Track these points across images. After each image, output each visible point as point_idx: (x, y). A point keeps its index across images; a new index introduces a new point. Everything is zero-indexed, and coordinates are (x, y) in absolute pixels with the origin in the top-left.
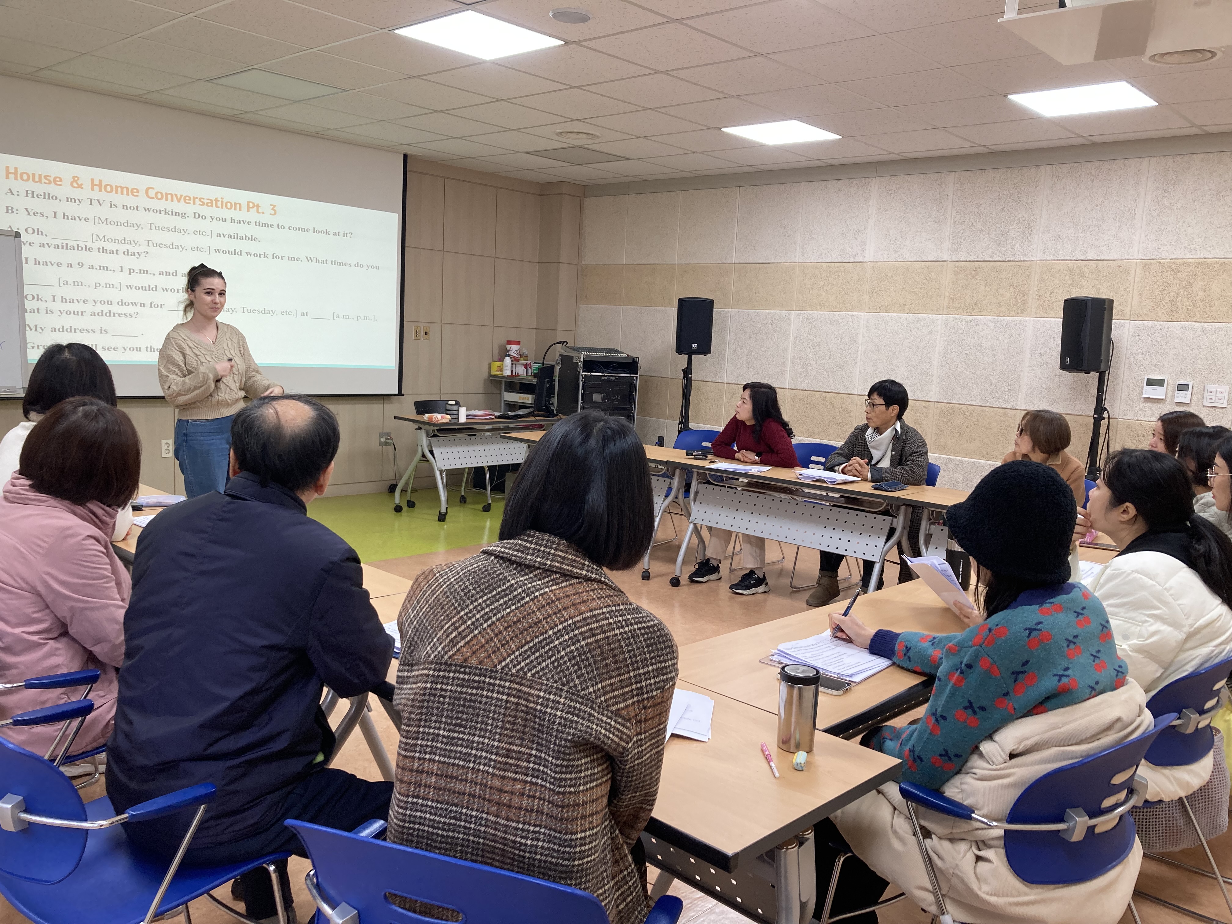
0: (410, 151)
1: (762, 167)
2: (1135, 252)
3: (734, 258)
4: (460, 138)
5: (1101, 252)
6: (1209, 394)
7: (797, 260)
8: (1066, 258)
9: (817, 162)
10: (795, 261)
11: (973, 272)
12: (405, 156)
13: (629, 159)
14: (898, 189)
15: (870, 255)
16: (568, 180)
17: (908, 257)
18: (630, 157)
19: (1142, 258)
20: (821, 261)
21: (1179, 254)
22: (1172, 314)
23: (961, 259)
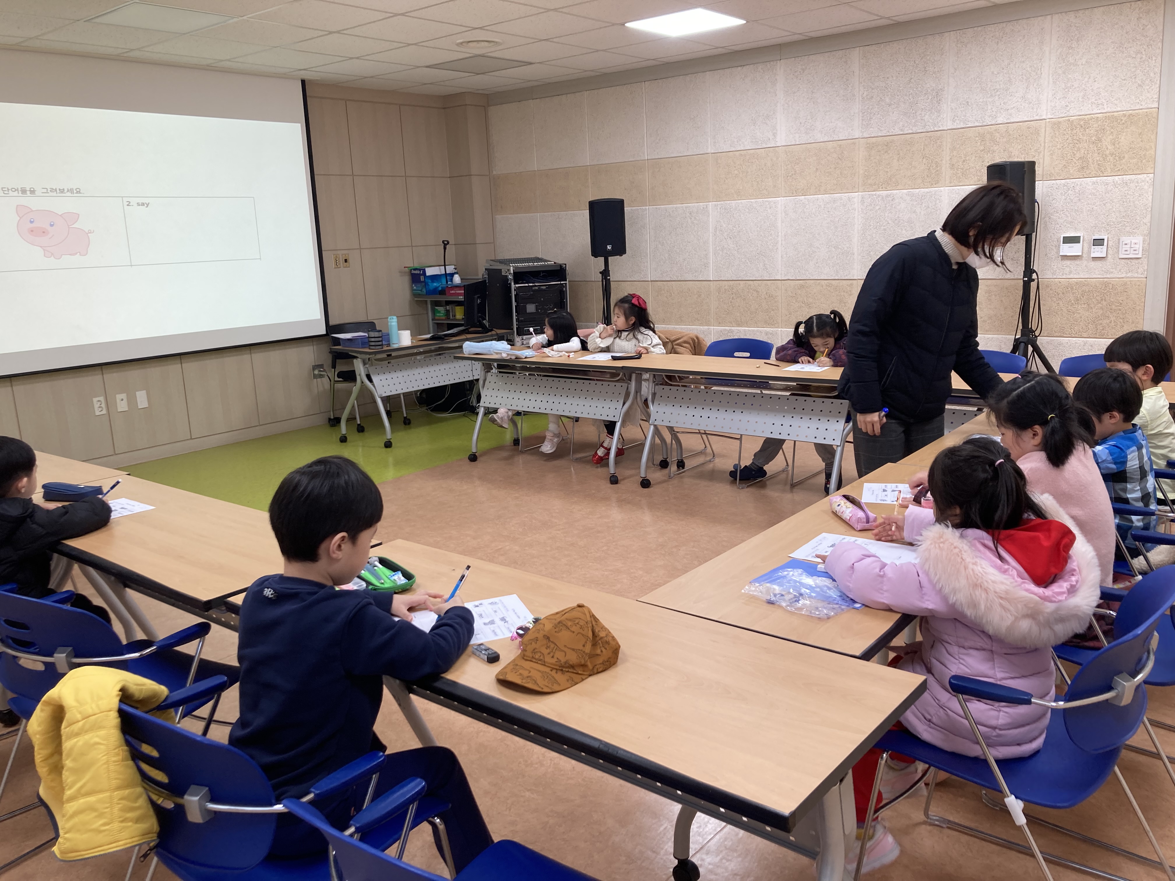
0: (306, 76)
1: (665, 60)
2: (1045, 113)
3: (646, 154)
4: (358, 58)
5: (1011, 115)
6: (1124, 246)
7: (709, 151)
8: (977, 124)
9: (720, 50)
10: (707, 152)
11: (885, 147)
12: (303, 82)
13: (531, 63)
14: (803, 70)
15: (782, 139)
16: (469, 90)
17: (820, 137)
18: (533, 61)
19: (1051, 117)
20: (733, 149)
21: (1087, 109)
22: (1084, 171)
23: (872, 136)
